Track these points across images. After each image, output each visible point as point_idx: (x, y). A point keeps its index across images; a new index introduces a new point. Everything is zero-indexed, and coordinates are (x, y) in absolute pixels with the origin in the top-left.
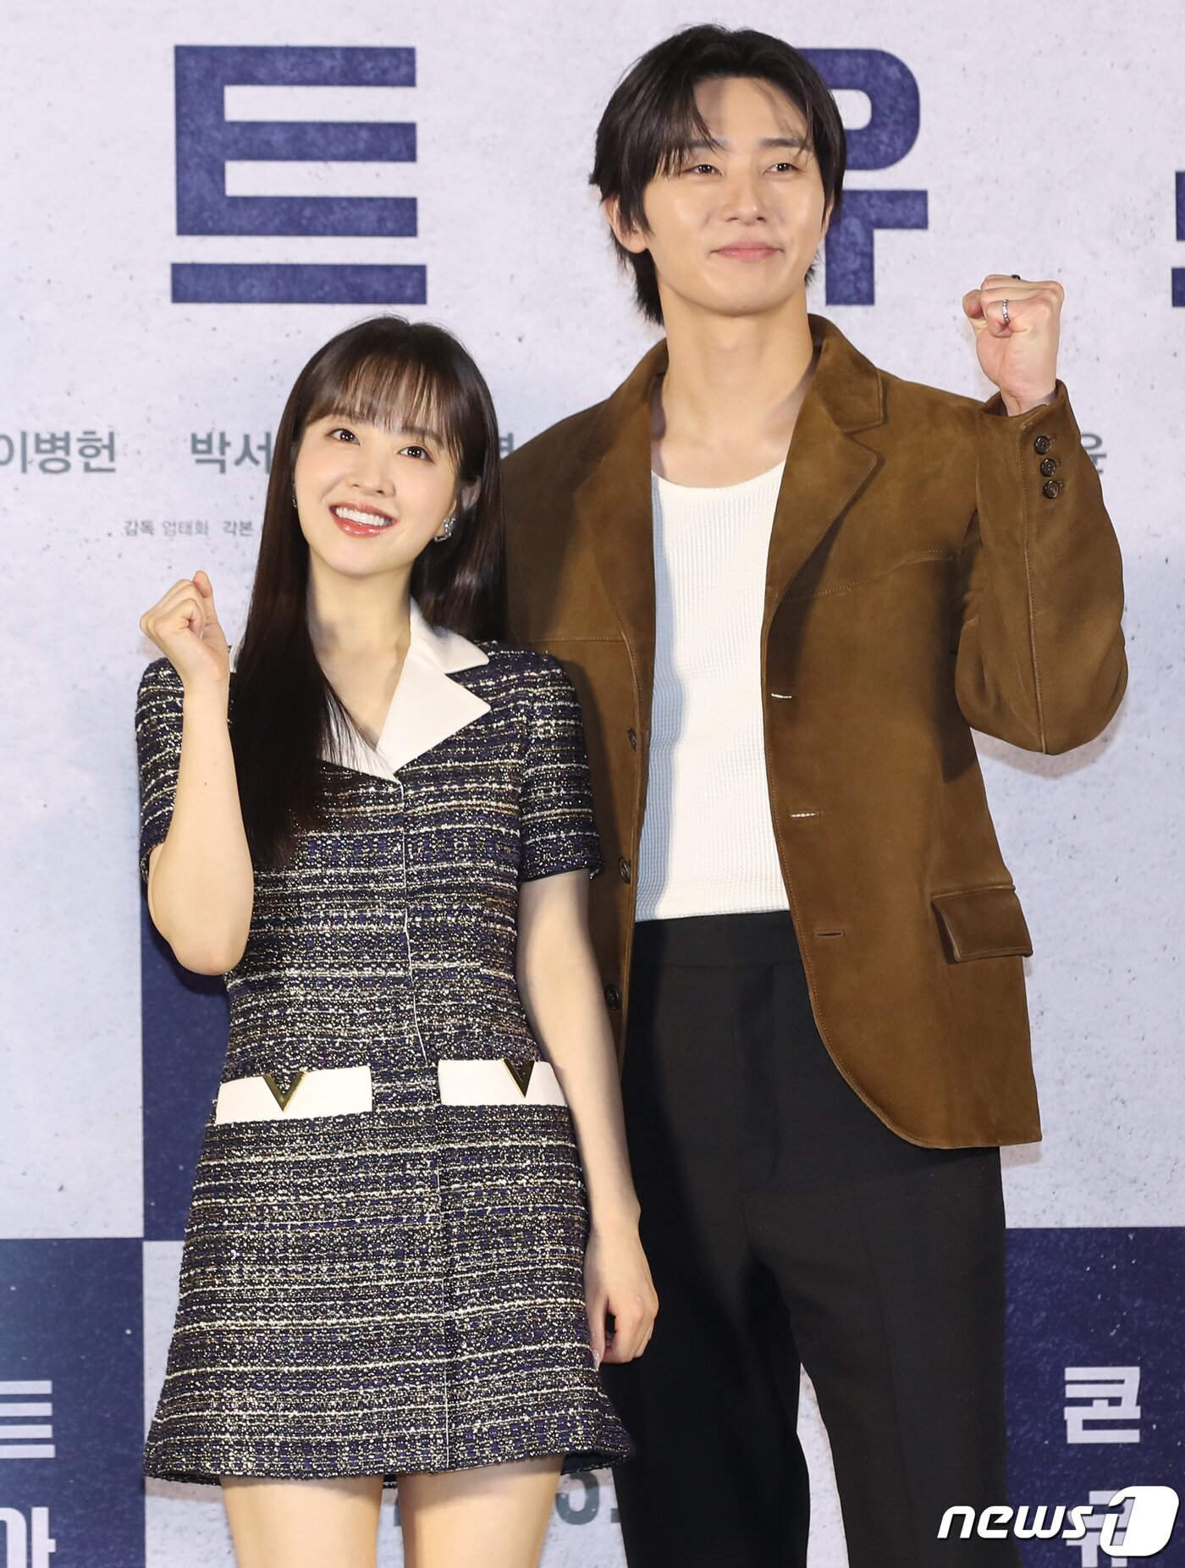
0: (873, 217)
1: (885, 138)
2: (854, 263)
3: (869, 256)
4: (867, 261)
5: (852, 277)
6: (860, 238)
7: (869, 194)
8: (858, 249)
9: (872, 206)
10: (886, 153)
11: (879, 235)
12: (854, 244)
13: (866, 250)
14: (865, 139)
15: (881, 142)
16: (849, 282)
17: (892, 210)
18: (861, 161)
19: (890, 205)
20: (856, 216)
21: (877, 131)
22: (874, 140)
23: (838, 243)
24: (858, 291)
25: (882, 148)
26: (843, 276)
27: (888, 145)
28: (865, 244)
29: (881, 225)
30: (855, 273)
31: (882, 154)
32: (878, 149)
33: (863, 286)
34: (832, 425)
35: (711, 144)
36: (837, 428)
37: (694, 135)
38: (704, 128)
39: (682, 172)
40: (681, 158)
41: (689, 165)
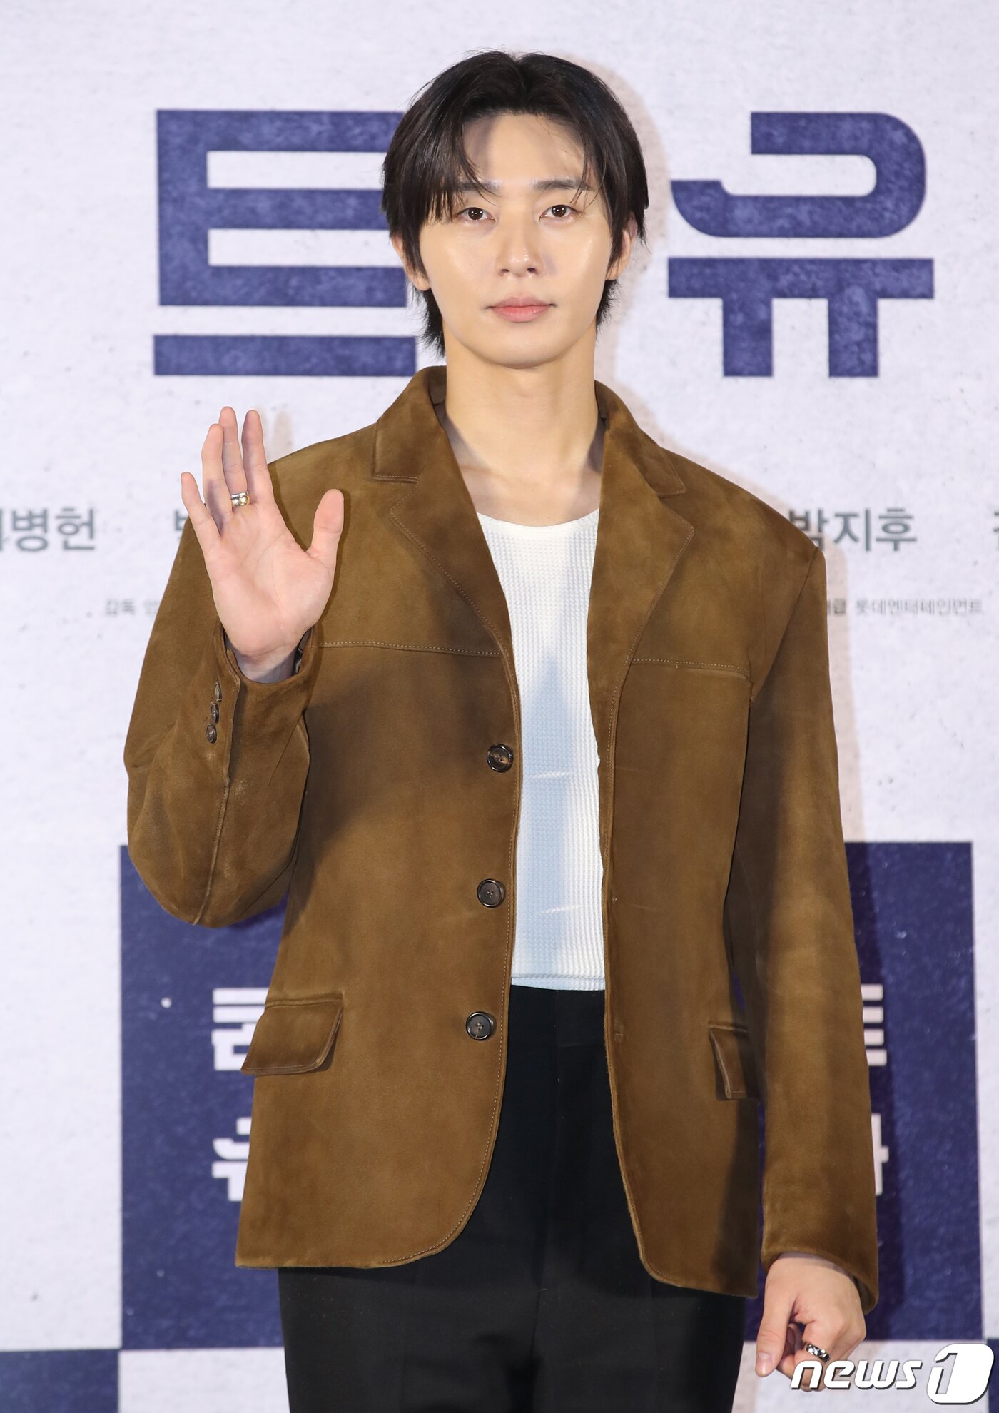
0: (878, 287)
1: (889, 204)
2: (857, 334)
3: (872, 326)
4: (871, 331)
5: (855, 348)
6: (864, 308)
7: (873, 263)
8: (861, 320)
9: (876, 275)
10: (892, 220)
11: (884, 305)
12: (858, 314)
13: (870, 319)
14: (869, 206)
15: (885, 209)
16: (853, 353)
17: (897, 280)
18: (865, 229)
19: (895, 274)
20: (859, 285)
21: (882, 198)
22: (878, 207)
23: (841, 314)
24: (862, 362)
25: (887, 215)
26: (846, 347)
27: (893, 212)
28: (869, 315)
29: (886, 294)
30: (858, 344)
31: (887, 221)
32: (882, 216)
33: (867, 357)
34: (648, 485)
35: (479, 188)
36: (653, 491)
37: (462, 179)
38: (470, 172)
39: (454, 216)
40: (450, 202)
41: (460, 209)
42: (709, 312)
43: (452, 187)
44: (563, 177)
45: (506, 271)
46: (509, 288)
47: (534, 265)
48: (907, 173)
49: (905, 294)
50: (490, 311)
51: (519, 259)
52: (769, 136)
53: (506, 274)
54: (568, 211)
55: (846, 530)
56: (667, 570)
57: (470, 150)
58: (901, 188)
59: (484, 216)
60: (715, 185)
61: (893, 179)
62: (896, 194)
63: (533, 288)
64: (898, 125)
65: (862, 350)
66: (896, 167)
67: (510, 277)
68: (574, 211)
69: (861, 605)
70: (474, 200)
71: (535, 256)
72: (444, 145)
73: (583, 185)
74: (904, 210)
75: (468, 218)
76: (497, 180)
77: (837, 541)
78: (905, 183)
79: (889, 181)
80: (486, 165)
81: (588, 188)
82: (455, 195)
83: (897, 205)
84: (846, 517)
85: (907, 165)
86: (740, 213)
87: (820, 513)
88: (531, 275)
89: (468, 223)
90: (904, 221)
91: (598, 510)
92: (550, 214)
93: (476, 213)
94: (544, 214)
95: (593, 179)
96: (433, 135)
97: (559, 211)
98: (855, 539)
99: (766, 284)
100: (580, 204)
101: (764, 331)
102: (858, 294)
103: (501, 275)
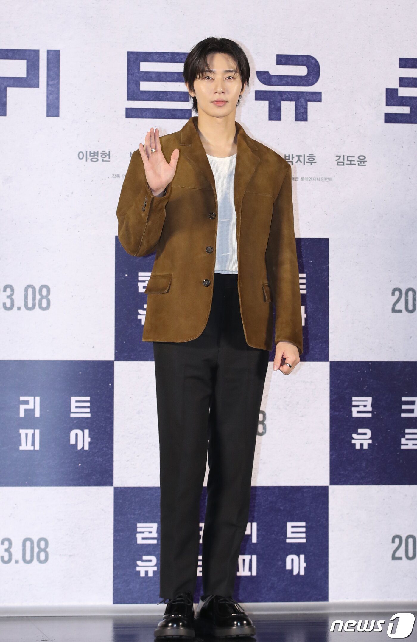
0: (308, 99)
1: (311, 78)
2: (302, 110)
3: (306, 109)
4: (306, 110)
5: (302, 114)
6: (304, 104)
7: (306, 93)
8: (303, 107)
9: (307, 96)
10: (311, 82)
11: (309, 103)
12: (303, 105)
13: (306, 107)
14: (306, 78)
15: (310, 79)
16: (301, 115)
17: (312, 97)
18: (305, 84)
19: (312, 96)
20: (303, 98)
21: (309, 76)
22: (308, 79)
23: (298, 105)
24: (303, 118)
25: (310, 81)
26: (299, 113)
27: (312, 80)
28: (305, 106)
29: (310, 101)
30: (302, 113)
31: (310, 82)
32: (309, 81)
33: (305, 116)
34: (248, 148)
35: (210, 71)
36: (250, 149)
37: (206, 69)
38: (208, 67)
39: (203, 78)
40: (203, 75)
41: (205, 76)
42: (265, 105)
43: (203, 71)
44: (231, 70)
45: (216, 92)
46: (217, 97)
47: (224, 91)
48: (315, 70)
49: (314, 101)
50: (212, 103)
51: (220, 89)
52: (281, 60)
53: (216, 93)
54: (232, 78)
55: (299, 160)
56: (253, 169)
57: (208, 62)
58: (314, 74)
59: (211, 79)
60: (267, 72)
61: (312, 72)
62: (312, 75)
63: (223, 97)
64: (313, 58)
65: (303, 115)
66: (312, 69)
67: (217, 94)
68: (233, 78)
69: (302, 179)
70: (209, 74)
71: (224, 89)
72: (202, 60)
73: (236, 72)
74: (315, 80)
75: (206, 79)
76: (215, 69)
77: (296, 162)
78: (315, 73)
79: (311, 72)
80: (213, 66)
81: (237, 72)
82: (204, 73)
83: (313, 78)
84: (299, 156)
85: (315, 68)
86: (273, 80)
87: (292, 155)
88: (222, 94)
89: (206, 80)
90: (314, 82)
91: (236, 154)
92: (227, 78)
93: (208, 78)
94: (226, 79)
95: (238, 70)
96: (199, 58)
97: (229, 78)
98: (301, 162)
99: (280, 98)
100: (235, 77)
101: (279, 109)
102: (303, 100)
103: (215, 94)
